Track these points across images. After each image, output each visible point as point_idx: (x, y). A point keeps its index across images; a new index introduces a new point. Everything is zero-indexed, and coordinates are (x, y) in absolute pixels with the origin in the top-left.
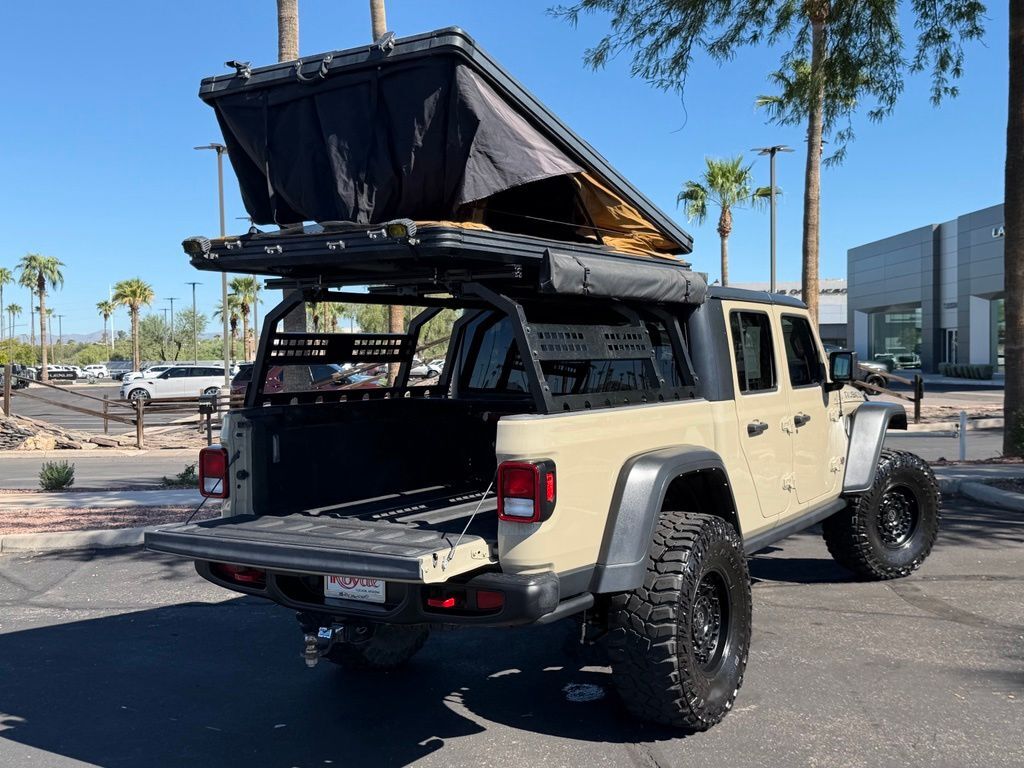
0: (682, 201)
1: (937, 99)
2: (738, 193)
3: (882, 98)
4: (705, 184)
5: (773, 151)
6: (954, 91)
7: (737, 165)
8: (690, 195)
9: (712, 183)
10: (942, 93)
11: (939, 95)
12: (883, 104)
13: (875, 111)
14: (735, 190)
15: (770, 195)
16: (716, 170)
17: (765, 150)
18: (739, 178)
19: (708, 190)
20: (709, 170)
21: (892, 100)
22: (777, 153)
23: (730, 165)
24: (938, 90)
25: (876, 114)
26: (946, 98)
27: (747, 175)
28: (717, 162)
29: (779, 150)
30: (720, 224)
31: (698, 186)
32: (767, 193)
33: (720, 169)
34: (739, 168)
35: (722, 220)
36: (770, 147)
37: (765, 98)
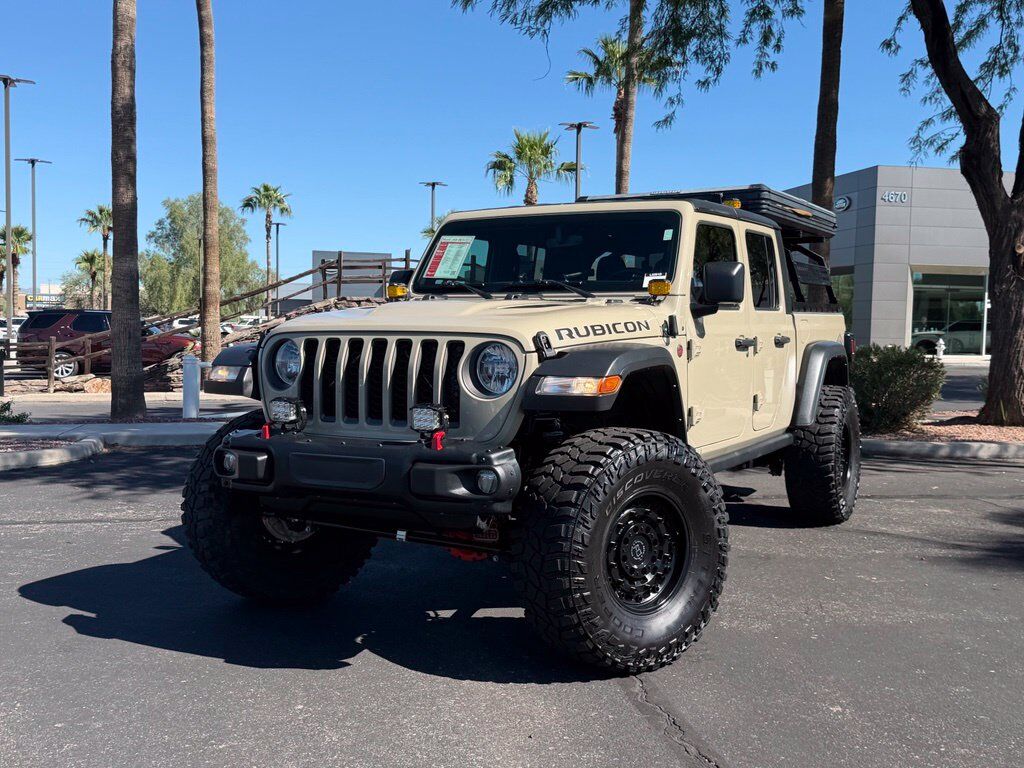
0: (491, 171)
1: (758, 72)
2: (545, 167)
3: (709, 68)
4: (512, 155)
5: (579, 127)
6: (773, 66)
7: (544, 139)
8: (499, 166)
9: (520, 155)
10: (764, 67)
11: (761, 69)
12: (710, 74)
13: (703, 80)
14: (543, 163)
15: (576, 170)
16: (524, 141)
17: (572, 126)
18: (546, 151)
19: (516, 161)
20: (517, 141)
21: (718, 71)
22: (583, 129)
23: (538, 138)
24: (760, 65)
25: (704, 84)
26: (766, 70)
27: (553, 149)
28: (524, 134)
29: (585, 126)
30: (526, 196)
31: (506, 157)
32: (572, 168)
33: (528, 141)
34: (546, 142)
35: (529, 191)
36: (577, 123)
37: (574, 74)
